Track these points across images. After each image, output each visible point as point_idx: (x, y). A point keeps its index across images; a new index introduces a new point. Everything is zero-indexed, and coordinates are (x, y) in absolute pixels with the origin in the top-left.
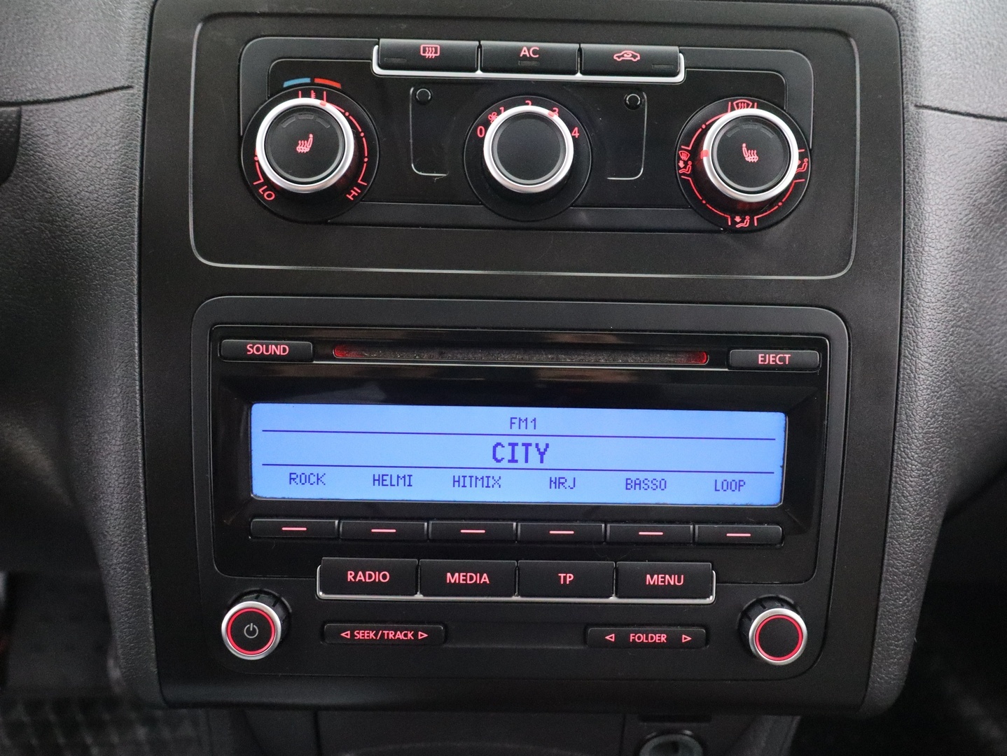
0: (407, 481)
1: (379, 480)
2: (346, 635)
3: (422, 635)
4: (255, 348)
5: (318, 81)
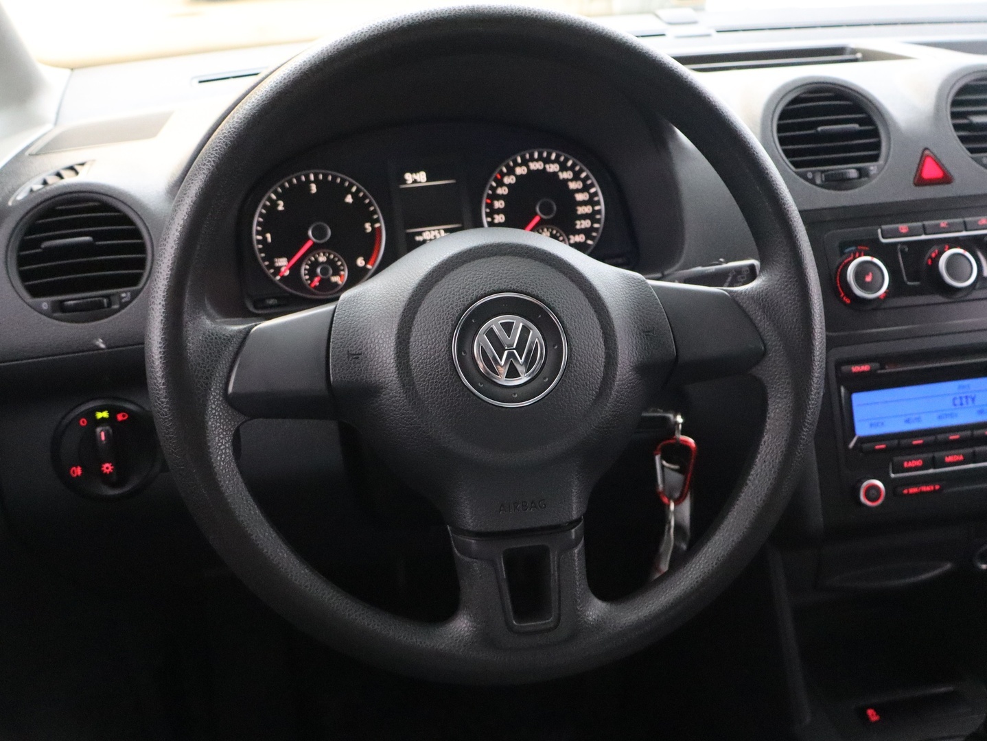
0: (918, 420)
1: (908, 421)
2: (905, 491)
3: (937, 487)
4: (856, 369)
5: (859, 248)
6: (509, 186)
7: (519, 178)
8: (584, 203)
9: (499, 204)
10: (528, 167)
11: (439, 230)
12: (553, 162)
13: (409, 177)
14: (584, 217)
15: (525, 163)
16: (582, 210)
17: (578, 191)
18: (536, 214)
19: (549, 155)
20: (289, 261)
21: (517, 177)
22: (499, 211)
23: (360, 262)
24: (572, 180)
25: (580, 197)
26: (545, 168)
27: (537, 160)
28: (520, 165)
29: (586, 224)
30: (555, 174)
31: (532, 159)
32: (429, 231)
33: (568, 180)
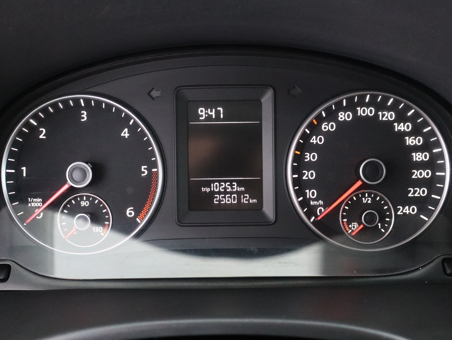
6: (327, 134)
7: (341, 125)
8: (422, 165)
9: (310, 157)
10: (355, 112)
11: (231, 182)
12: (389, 109)
13: (202, 112)
14: (420, 183)
15: (351, 106)
16: (417, 174)
17: (416, 149)
18: (359, 178)
19: (385, 99)
20: (44, 203)
21: (339, 123)
22: (310, 166)
23: (130, 212)
24: (410, 134)
25: (418, 157)
26: (376, 115)
27: (368, 105)
28: (345, 110)
29: (421, 192)
30: (390, 124)
31: (361, 103)
32: (219, 182)
33: (405, 134)
